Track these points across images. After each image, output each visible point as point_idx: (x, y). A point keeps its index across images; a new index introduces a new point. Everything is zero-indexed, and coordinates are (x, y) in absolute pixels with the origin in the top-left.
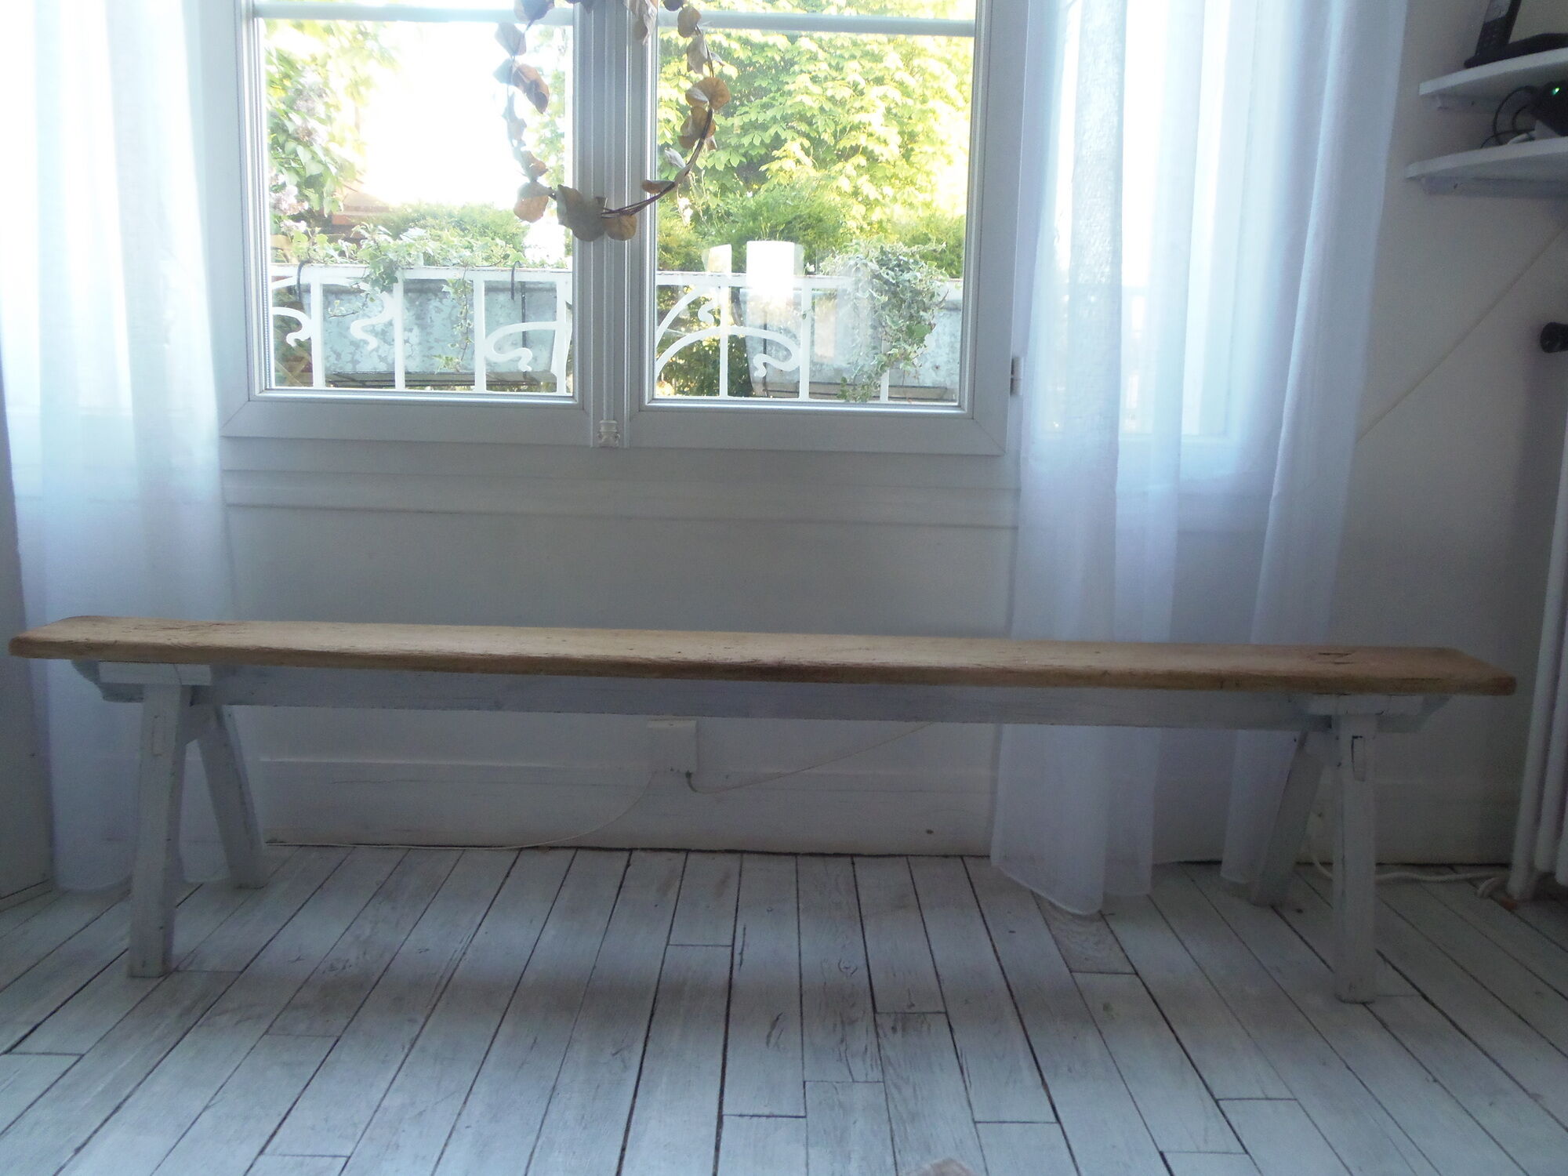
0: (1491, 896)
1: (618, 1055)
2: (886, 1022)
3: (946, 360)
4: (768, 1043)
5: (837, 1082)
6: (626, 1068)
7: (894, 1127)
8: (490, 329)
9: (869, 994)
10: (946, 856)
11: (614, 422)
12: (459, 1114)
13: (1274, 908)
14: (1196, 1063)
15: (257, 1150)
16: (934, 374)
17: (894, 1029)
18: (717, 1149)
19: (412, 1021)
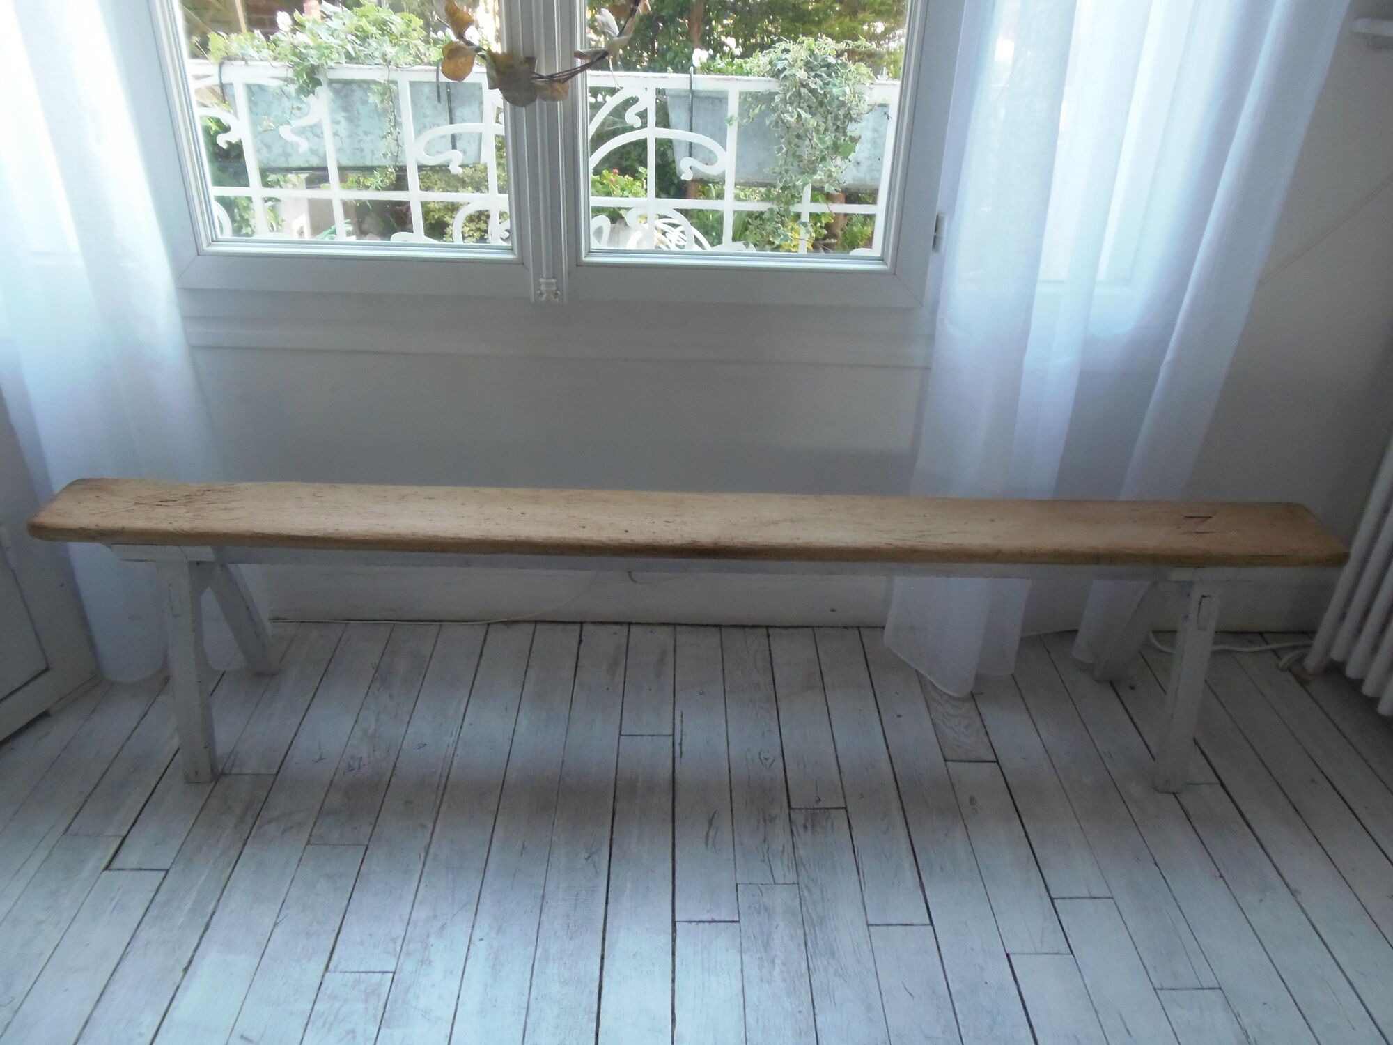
0: (1290, 670)
1: (590, 860)
2: (799, 819)
3: (867, 155)
4: (706, 844)
5: (762, 885)
6: (597, 874)
7: (807, 932)
8: (419, 132)
9: (784, 789)
10: (846, 627)
11: (553, 281)
12: (473, 926)
13: (1112, 684)
14: (1039, 860)
15: (323, 967)
16: (854, 170)
17: (805, 827)
18: (673, 954)
19: (423, 826)
